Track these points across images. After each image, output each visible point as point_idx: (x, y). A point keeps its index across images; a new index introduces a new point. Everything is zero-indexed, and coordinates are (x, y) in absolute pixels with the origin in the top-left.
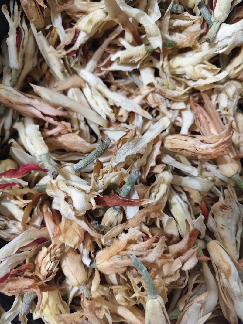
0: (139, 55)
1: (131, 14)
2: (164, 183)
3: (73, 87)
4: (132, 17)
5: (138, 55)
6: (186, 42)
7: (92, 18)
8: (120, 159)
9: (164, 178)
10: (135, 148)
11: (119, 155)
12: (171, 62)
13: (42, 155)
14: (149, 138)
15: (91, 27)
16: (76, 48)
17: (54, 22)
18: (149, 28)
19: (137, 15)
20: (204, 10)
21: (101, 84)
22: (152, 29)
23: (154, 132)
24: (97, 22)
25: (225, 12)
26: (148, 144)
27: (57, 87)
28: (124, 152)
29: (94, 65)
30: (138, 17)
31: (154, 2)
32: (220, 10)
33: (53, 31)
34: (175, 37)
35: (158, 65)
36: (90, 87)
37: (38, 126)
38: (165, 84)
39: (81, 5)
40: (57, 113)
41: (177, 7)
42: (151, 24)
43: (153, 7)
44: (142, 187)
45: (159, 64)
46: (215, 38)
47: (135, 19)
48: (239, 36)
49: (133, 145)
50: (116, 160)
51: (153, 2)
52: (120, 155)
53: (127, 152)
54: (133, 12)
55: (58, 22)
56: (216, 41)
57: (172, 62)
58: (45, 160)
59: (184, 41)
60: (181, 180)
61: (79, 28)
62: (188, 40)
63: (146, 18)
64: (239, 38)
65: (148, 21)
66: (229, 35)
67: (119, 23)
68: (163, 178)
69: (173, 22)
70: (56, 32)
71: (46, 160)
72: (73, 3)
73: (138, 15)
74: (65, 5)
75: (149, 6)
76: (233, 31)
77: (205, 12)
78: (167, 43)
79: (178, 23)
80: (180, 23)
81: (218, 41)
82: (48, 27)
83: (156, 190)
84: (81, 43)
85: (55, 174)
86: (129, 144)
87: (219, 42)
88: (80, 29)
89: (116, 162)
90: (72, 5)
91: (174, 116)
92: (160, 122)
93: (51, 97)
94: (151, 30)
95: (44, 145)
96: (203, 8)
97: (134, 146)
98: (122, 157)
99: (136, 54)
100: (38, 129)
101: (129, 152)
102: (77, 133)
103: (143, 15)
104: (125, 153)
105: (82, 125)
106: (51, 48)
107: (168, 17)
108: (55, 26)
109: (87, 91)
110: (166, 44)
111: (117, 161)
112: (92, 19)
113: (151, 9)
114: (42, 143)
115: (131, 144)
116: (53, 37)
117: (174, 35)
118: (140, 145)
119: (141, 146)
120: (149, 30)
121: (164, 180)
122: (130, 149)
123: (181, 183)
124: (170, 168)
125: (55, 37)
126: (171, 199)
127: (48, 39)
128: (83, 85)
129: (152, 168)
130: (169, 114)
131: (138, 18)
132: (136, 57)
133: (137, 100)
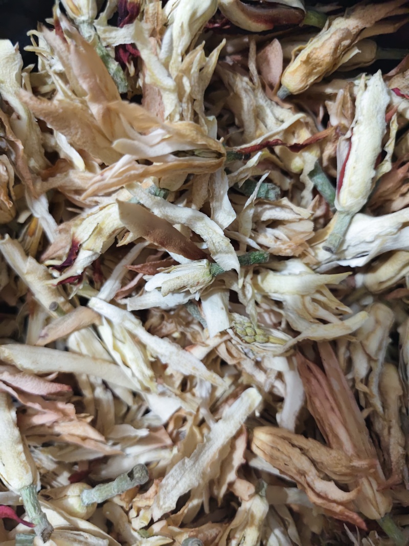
0: (198, 283)
1: (178, 218)
2: (252, 524)
3: (78, 329)
4: (179, 223)
5: (196, 283)
6: (285, 249)
7: (103, 223)
8: (166, 499)
9: (253, 512)
10: (196, 466)
11: (166, 489)
12: (259, 278)
13: (23, 488)
14: (223, 436)
15: (102, 244)
16: (76, 273)
17: (33, 208)
18: (214, 241)
19: (189, 220)
20: (321, 181)
21: (130, 320)
22: (219, 243)
23: (232, 422)
24: (112, 229)
25: (360, 198)
26: (222, 451)
27: (46, 335)
28: (175, 482)
29: (115, 286)
30: (192, 223)
31: (222, 192)
32: (351, 194)
33: (33, 225)
34: (266, 237)
35: (236, 287)
36: (109, 322)
37: (13, 414)
38: (249, 334)
39: (84, 179)
40: (49, 389)
41: (267, 192)
42: (217, 233)
43: (220, 199)
44: (213, 528)
45: (238, 284)
46: (342, 242)
47: (186, 225)
48: (387, 243)
49: (192, 462)
50: (159, 504)
51: (220, 192)
52: (168, 489)
53: (181, 479)
54: (181, 214)
55: (40, 209)
56: (345, 247)
57: (263, 280)
58: (27, 501)
59: (283, 247)
60: (286, 495)
61: (79, 240)
62: (290, 246)
63: (206, 224)
64: (388, 244)
65: (210, 228)
66: (369, 239)
67: (154, 242)
68: (250, 512)
69: (262, 212)
70: (39, 225)
71: (29, 499)
72: (67, 175)
73: (191, 220)
74: (51, 180)
75: (213, 197)
76: (377, 234)
77: (322, 184)
78: (250, 259)
79: (270, 214)
80: (275, 215)
81: (348, 246)
82: (22, 219)
83: (238, 536)
84: (85, 266)
85: (46, 532)
86: (184, 463)
87: (350, 248)
88: (81, 243)
89: (159, 507)
90: (66, 179)
91: (270, 380)
92: (242, 399)
93: (35, 362)
94: (217, 244)
95: (26, 468)
96: (318, 176)
97: (194, 463)
98: (170, 495)
99: (191, 282)
100: (13, 421)
101: (184, 479)
102: (89, 419)
103: (201, 219)
104: (177, 482)
105: (99, 392)
106: (31, 262)
107: (250, 210)
108: (36, 215)
109: (105, 330)
110: (248, 261)
111: (161, 503)
112: (103, 226)
113: (216, 201)
114: (21, 462)
115: (188, 461)
116: (33, 234)
117: (263, 234)
118: (206, 456)
119: (208, 456)
120: (214, 244)
121: (253, 516)
122: (187, 472)
123: (286, 501)
124: (263, 487)
125: (38, 234)
126: (267, 540)
127: (22, 242)
128: (97, 322)
129: (231, 485)
130: (260, 377)
131: (191, 225)
132: (192, 287)
133: (199, 352)
